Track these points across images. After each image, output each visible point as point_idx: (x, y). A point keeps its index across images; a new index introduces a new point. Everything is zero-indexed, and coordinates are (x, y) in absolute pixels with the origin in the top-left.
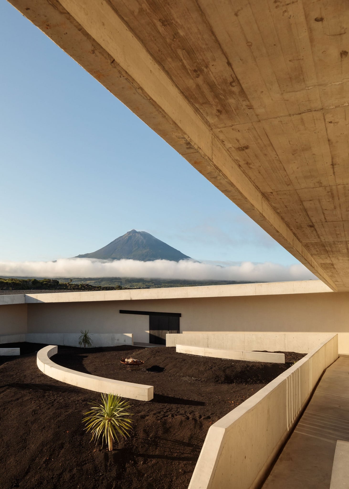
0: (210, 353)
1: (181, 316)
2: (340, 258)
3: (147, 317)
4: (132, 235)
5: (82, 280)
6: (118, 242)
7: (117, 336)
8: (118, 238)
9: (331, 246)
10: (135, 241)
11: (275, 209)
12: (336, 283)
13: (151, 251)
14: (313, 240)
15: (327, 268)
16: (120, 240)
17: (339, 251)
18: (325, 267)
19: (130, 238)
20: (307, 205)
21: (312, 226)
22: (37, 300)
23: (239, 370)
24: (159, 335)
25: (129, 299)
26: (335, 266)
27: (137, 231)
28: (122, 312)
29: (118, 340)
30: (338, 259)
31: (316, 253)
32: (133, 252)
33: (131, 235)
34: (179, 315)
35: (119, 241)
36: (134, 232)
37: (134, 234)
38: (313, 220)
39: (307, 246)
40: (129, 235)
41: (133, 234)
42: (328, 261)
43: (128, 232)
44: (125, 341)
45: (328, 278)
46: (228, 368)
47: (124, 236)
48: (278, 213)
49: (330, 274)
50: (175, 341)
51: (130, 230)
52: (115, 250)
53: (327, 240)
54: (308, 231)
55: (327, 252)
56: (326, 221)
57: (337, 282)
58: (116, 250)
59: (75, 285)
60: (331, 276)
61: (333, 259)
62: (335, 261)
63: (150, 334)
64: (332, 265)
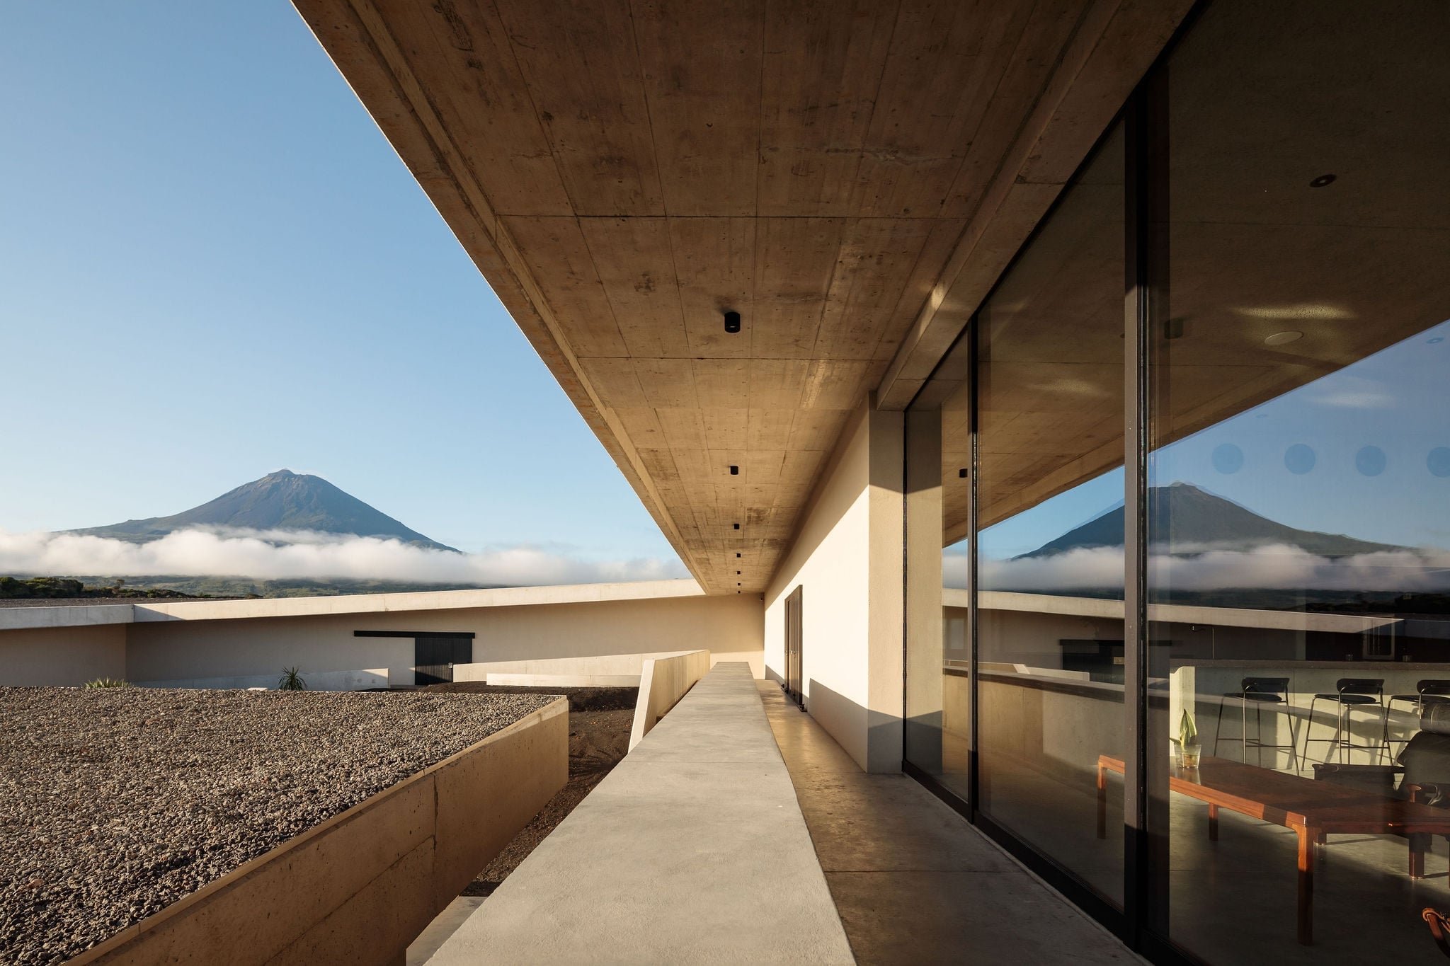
0: (542, 681)
1: (474, 638)
2: (717, 553)
3: (412, 641)
4: (280, 480)
5: (140, 582)
6: (242, 495)
7: (356, 675)
8: (243, 486)
9: (709, 542)
10: (290, 495)
11: (671, 515)
12: (709, 582)
13: (332, 518)
14: (695, 536)
15: (702, 563)
16: (249, 492)
17: (716, 546)
18: (700, 562)
19: (275, 487)
20: (696, 514)
21: (696, 527)
22: (168, 616)
23: (590, 696)
24: (434, 672)
25: (383, 610)
26: (711, 562)
27: (295, 473)
28: (358, 634)
29: (359, 681)
30: (714, 554)
31: (694, 548)
32: (284, 519)
33: (278, 481)
34: (472, 635)
35: (246, 493)
36: (287, 475)
37: (286, 480)
38: (698, 523)
39: (687, 542)
40: (274, 482)
41: (284, 478)
42: (704, 556)
43: (270, 475)
44: (373, 682)
45: (701, 576)
46: (575, 694)
47: (259, 482)
48: (672, 518)
49: (704, 570)
50: (470, 676)
51: (277, 470)
52: (236, 512)
53: (706, 537)
54: (692, 530)
55: (704, 546)
56: (708, 525)
57: (711, 580)
58: (238, 513)
59: (135, 591)
60: (705, 574)
61: (709, 554)
62: (710, 556)
63: (416, 671)
64: (708, 560)
